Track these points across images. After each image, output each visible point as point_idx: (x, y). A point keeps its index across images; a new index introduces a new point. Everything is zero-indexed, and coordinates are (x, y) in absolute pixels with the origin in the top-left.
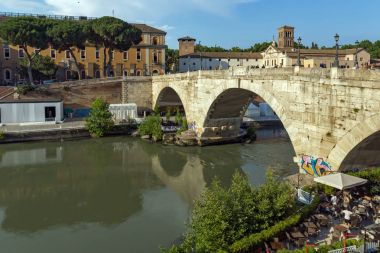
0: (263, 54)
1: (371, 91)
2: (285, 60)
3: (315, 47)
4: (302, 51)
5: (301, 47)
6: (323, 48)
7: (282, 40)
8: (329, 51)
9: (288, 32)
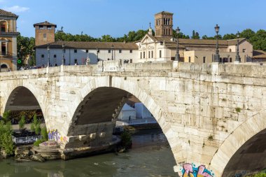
0: (138, 44)
1: (252, 88)
2: (163, 51)
3: (196, 36)
4: (181, 41)
5: (181, 36)
6: (204, 38)
7: (159, 27)
8: (211, 42)
9: (166, 19)
